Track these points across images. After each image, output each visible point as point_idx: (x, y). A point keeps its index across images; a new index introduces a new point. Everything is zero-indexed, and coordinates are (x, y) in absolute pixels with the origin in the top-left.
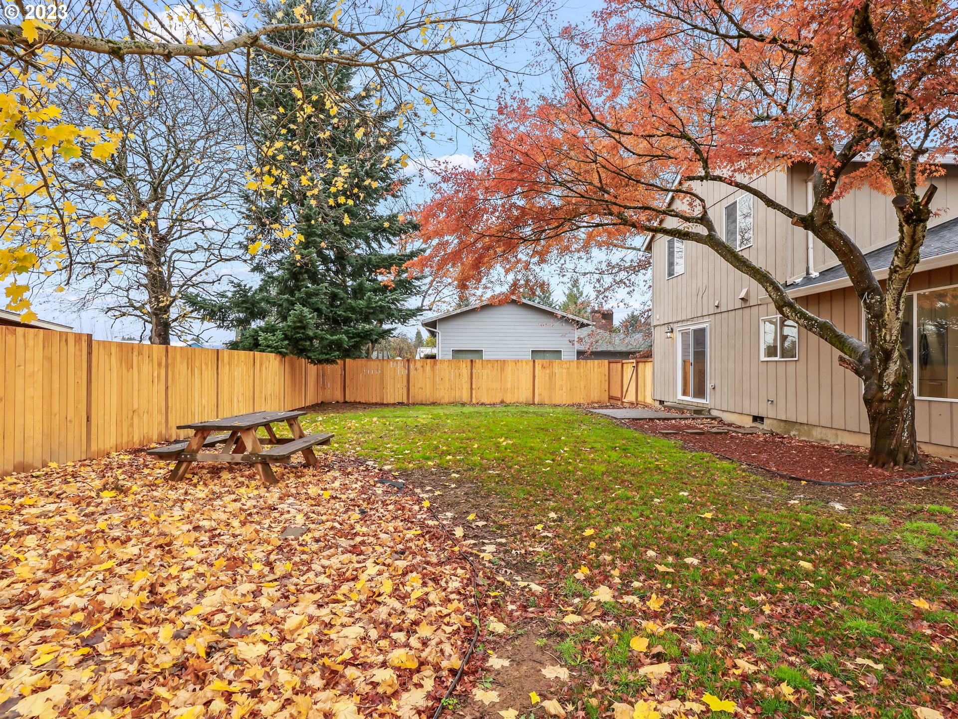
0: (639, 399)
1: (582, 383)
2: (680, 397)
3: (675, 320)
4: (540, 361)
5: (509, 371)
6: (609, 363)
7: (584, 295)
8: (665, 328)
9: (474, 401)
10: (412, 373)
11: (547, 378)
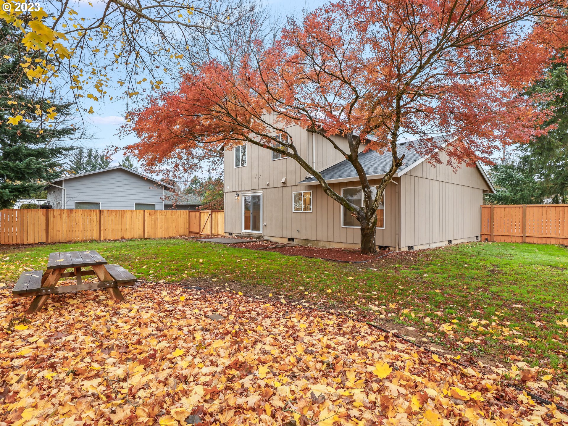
0: (213, 232)
1: (174, 224)
2: (243, 230)
3: (240, 190)
4: (148, 211)
5: (128, 218)
6: (189, 212)
7: (134, 167)
8: (235, 194)
9: (102, 238)
10: (51, 219)
11: (153, 222)
